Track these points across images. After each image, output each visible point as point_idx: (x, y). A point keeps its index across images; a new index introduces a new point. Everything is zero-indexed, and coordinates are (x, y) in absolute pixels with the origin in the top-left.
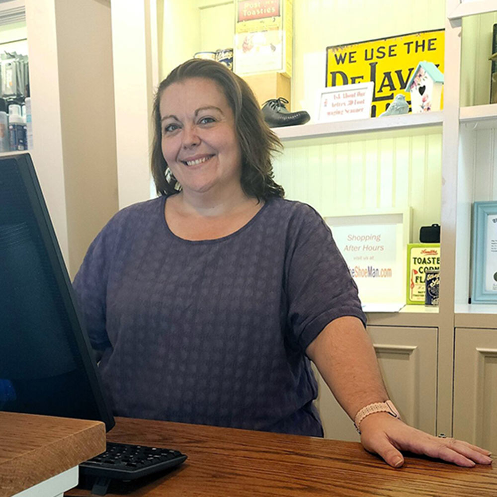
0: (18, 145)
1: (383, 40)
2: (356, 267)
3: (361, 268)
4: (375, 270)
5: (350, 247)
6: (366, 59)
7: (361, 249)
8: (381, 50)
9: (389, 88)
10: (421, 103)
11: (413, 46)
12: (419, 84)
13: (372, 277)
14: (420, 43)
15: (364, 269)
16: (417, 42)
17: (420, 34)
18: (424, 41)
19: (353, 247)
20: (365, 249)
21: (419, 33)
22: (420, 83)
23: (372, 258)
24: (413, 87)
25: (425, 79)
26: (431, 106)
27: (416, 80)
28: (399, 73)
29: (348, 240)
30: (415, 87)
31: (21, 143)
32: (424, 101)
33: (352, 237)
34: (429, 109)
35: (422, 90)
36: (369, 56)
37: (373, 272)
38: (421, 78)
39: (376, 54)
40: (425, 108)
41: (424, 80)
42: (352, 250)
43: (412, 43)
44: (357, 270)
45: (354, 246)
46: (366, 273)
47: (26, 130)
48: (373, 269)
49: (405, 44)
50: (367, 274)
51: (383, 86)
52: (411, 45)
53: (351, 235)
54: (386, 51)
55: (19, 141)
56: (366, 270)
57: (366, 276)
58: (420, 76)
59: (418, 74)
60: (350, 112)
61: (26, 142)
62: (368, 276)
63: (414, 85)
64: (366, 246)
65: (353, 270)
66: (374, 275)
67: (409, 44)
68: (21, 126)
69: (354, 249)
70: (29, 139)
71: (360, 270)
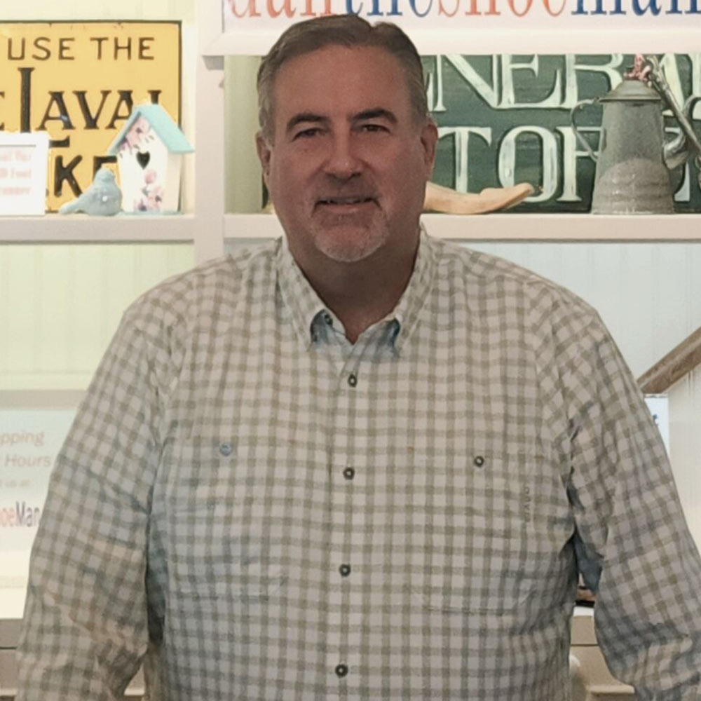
1: (47, 25)
4: (33, 509)
6: (10, 57)
8: (41, 43)
9: (60, 124)
10: (143, 185)
11: (108, 47)
12: (136, 147)
14: (123, 42)
15: (8, 510)
16: (116, 40)
17: (123, 24)
18: (130, 41)
20: (10, 463)
21: (120, 22)
22: (139, 145)
23: (25, 484)
24: (124, 148)
25: (149, 139)
26: (162, 194)
27: (132, 136)
28: (81, 96)
30: (127, 149)
32: (148, 181)
34: (158, 199)
35: (144, 159)
36: (17, 52)
37: (27, 515)
38: (141, 135)
39: (31, 50)
40: (150, 195)
41: (147, 141)
43: (106, 39)
46: (13, 517)
48: (26, 508)
49: (93, 39)
50: (14, 520)
51: (47, 117)
52: (103, 43)
54: (54, 47)
56: (12, 510)
57: (11, 525)
58: (139, 131)
59: (135, 127)
62: (17, 525)
63: (126, 145)
64: (11, 457)
66: (29, 522)
67: (100, 40)
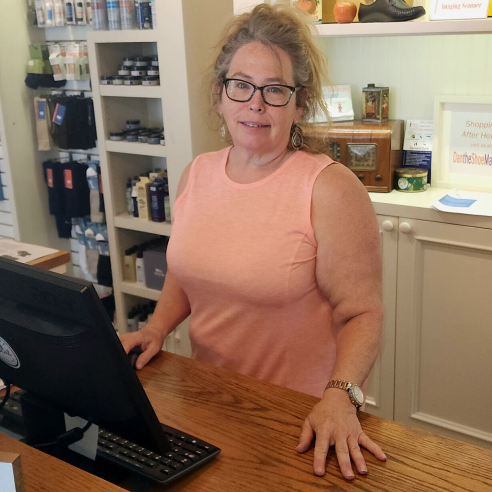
0: (144, 23)
2: (473, 154)
3: (478, 156)
5: (468, 133)
7: (479, 136)
13: (489, 166)
15: (481, 157)
19: (470, 133)
20: (483, 137)
23: (489, 146)
29: (466, 126)
31: (147, 20)
33: (470, 124)
37: (489, 160)
42: (470, 137)
44: (474, 157)
45: (472, 133)
46: (483, 160)
47: (150, 6)
48: (489, 157)
50: (483, 162)
53: (469, 122)
55: (145, 19)
56: (483, 157)
60: (467, 6)
61: (151, 19)
62: (485, 164)
65: (470, 156)
66: (490, 163)
68: (146, 3)
69: (472, 135)
70: (153, 17)
71: (476, 157)
